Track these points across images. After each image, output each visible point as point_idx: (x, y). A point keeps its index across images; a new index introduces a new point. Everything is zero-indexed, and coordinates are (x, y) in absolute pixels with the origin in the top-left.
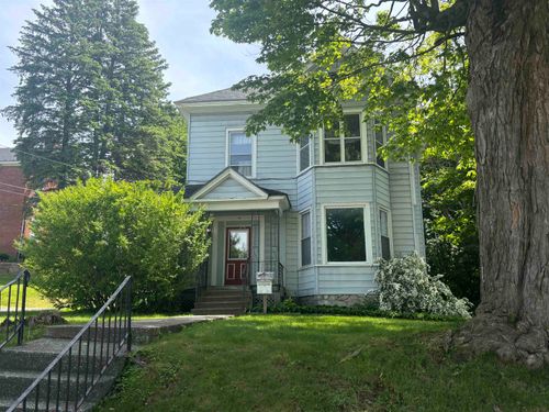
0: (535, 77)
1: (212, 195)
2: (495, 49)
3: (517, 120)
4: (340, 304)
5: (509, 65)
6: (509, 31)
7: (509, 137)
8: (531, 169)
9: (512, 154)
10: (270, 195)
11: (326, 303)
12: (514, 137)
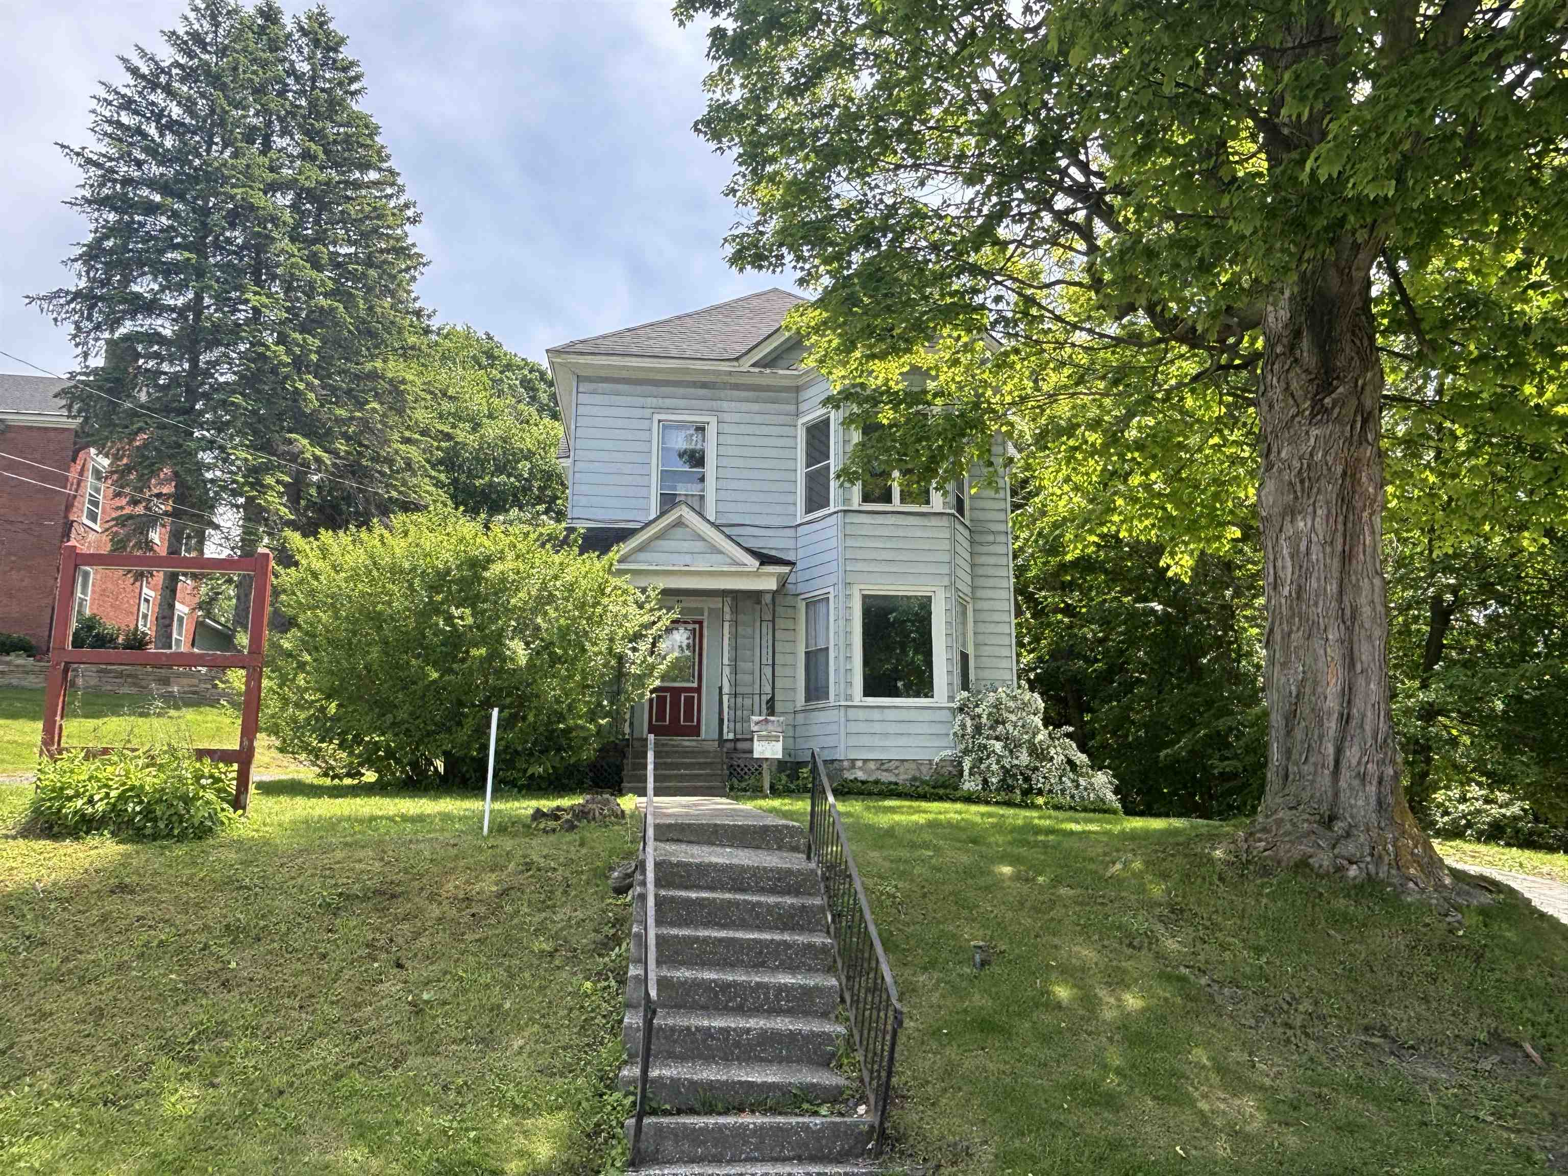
0: (1364, 479)
1: (642, 556)
2: (1314, 432)
3: (1339, 541)
4: (886, 777)
5: (1335, 460)
6: (1337, 410)
7: (1328, 561)
8: (1355, 611)
9: (1332, 588)
10: (762, 564)
11: (861, 775)
12: (1336, 564)
